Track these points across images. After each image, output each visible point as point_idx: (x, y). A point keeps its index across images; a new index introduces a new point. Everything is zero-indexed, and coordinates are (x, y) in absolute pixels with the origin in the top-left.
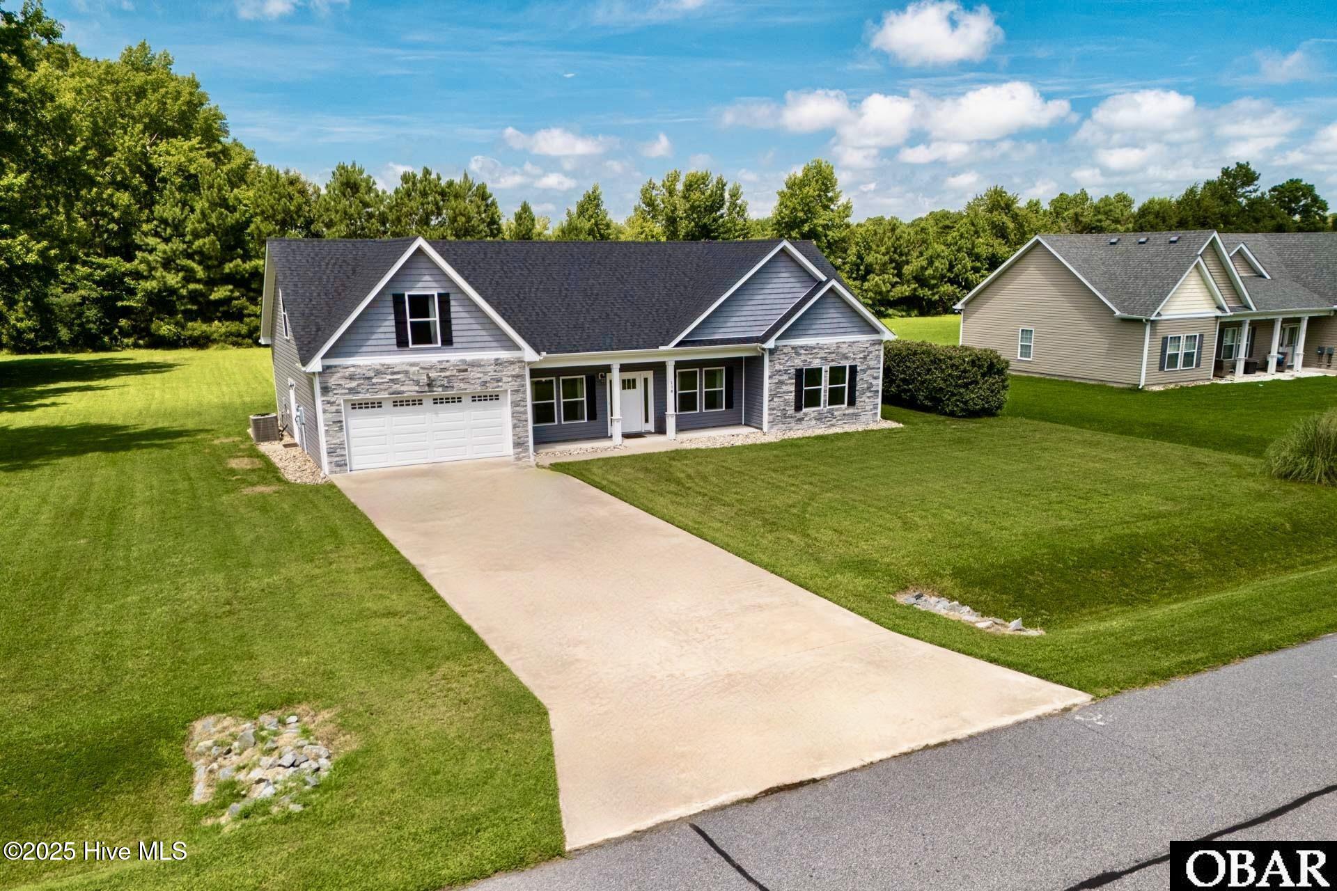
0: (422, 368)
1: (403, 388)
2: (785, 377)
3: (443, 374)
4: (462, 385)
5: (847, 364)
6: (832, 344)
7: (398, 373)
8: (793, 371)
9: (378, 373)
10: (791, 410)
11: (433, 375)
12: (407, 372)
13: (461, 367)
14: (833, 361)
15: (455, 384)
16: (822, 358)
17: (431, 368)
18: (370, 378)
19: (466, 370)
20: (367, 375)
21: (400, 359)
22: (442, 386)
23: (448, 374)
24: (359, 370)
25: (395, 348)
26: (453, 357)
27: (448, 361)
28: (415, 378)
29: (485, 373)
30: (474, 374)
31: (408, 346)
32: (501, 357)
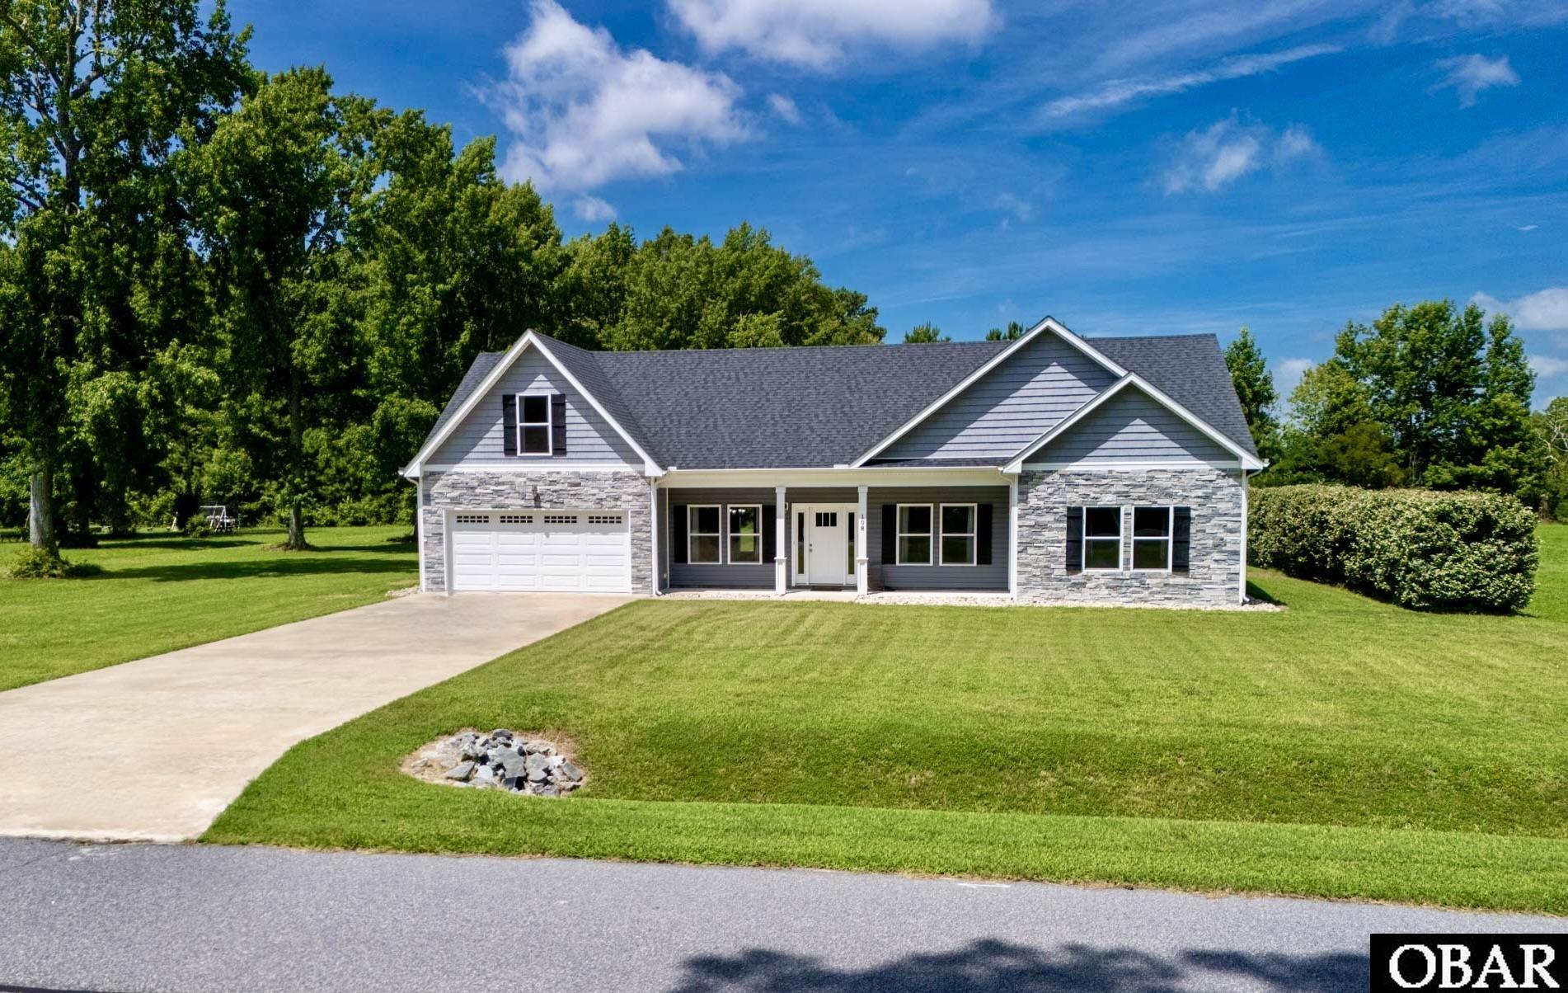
0: (531, 480)
1: (507, 502)
2: (1049, 518)
3: (552, 488)
4: (574, 502)
5: (1171, 505)
6: (1140, 472)
7: (503, 484)
8: (1063, 510)
9: (483, 482)
10: (1060, 569)
11: (540, 489)
12: (512, 483)
13: (573, 481)
14: (1140, 498)
15: (566, 501)
16: (1119, 494)
17: (541, 479)
18: (473, 488)
19: (578, 485)
20: (470, 485)
21: (507, 469)
22: (551, 501)
23: (558, 487)
24: (462, 479)
25: (503, 456)
26: (564, 468)
27: (558, 473)
28: (521, 491)
29: (601, 490)
30: (587, 489)
31: (515, 454)
32: (622, 470)
